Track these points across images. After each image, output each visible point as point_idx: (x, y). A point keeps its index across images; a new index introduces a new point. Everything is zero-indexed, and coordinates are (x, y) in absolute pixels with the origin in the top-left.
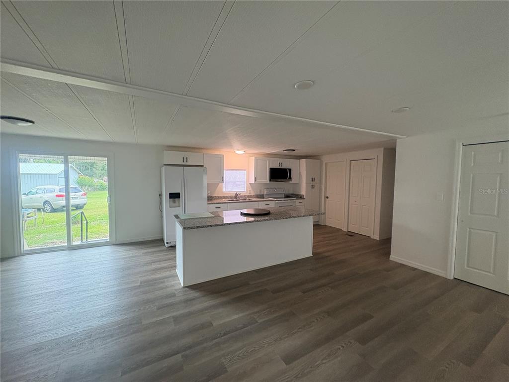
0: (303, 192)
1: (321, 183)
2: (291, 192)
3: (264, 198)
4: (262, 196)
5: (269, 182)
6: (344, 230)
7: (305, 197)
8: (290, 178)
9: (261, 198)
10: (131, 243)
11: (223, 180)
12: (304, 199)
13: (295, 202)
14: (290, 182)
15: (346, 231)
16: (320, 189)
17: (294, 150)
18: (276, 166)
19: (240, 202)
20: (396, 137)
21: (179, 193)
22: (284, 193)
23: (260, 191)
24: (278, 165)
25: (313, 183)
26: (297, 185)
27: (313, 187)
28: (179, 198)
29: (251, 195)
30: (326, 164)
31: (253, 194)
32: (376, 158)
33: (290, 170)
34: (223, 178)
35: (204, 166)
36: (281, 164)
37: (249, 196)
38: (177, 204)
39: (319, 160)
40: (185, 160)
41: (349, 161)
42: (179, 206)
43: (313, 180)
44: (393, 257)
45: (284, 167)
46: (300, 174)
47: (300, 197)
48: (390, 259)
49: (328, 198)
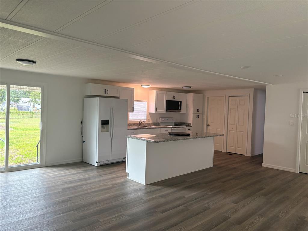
0: (190, 120)
1: (203, 113)
2: (179, 121)
3: (159, 126)
4: (157, 124)
5: (165, 112)
6: (224, 151)
7: (192, 125)
8: (181, 109)
9: (157, 125)
10: (58, 165)
11: (133, 110)
12: (192, 126)
13: (185, 129)
14: (180, 112)
15: (225, 152)
16: (203, 119)
17: (190, 87)
18: (171, 99)
19: (144, 129)
20: (266, 84)
21: (109, 120)
22: (174, 122)
23: (157, 119)
24: (172, 98)
25: (198, 114)
26: (186, 115)
27: (198, 116)
28: (108, 124)
29: (150, 123)
30: (208, 98)
31: (151, 122)
32: (248, 96)
33: (181, 102)
34: (133, 107)
35: (120, 98)
36: (174, 97)
37: (149, 124)
38: (105, 129)
39: (203, 95)
40: (107, 92)
41: (228, 96)
42: (108, 131)
43: (198, 111)
44: (264, 164)
45: (176, 100)
46: (187, 106)
47: (189, 125)
48: (263, 166)
49: (209, 126)
